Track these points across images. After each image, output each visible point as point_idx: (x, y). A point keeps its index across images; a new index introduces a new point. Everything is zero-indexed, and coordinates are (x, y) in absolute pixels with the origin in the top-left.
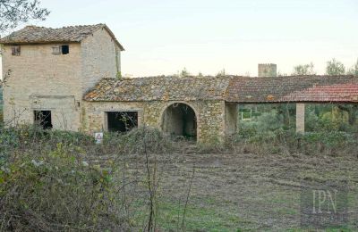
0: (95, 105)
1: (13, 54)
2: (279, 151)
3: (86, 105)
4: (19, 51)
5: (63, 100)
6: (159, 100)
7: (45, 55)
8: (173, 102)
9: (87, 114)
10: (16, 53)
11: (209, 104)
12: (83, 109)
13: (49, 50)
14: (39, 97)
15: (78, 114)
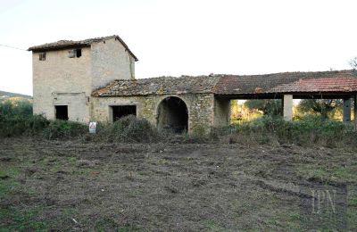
0: (101, 100)
1: (40, 59)
2: (268, 141)
3: (94, 100)
4: (44, 56)
5: (77, 96)
6: (154, 94)
7: (63, 58)
8: (167, 96)
9: (95, 109)
10: (43, 58)
11: (199, 97)
12: (92, 104)
13: (66, 54)
14: (59, 94)
15: (88, 108)
